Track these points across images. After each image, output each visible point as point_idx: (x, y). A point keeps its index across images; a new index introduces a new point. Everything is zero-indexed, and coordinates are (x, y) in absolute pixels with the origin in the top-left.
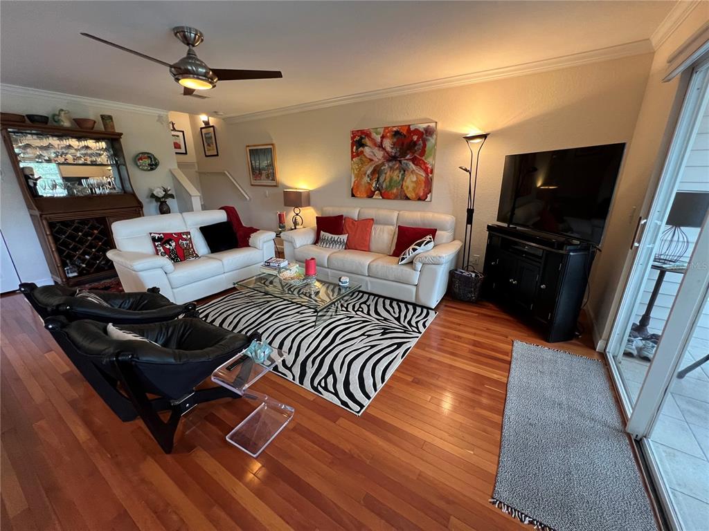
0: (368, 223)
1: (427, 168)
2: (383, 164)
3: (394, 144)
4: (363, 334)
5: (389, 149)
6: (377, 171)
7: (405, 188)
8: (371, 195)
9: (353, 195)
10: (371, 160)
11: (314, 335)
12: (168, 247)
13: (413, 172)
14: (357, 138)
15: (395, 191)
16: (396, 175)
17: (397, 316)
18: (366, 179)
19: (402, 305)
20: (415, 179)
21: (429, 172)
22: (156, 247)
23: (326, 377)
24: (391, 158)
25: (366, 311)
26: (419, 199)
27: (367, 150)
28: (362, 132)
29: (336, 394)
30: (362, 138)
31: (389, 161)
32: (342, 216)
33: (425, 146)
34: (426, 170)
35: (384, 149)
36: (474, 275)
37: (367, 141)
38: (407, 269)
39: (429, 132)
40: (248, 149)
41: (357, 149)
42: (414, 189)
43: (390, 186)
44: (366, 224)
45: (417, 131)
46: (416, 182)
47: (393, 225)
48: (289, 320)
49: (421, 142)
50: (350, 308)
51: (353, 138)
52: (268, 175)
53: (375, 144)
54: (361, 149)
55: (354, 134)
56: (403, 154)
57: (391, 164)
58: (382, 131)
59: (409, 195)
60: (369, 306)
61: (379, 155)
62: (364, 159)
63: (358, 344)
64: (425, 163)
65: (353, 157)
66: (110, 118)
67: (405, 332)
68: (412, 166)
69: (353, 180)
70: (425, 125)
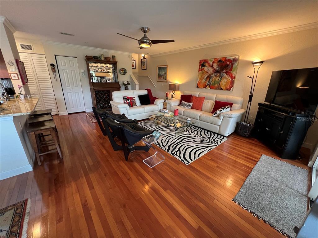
0: (202, 99)
1: (232, 76)
2: (212, 74)
3: (218, 66)
4: (193, 141)
5: (215, 68)
6: (209, 77)
7: (221, 85)
8: (205, 87)
9: (197, 87)
10: (207, 72)
11: (175, 138)
12: (128, 101)
13: (225, 78)
14: (202, 63)
15: (216, 86)
16: (218, 79)
17: (209, 137)
18: (204, 80)
19: (212, 134)
20: (226, 81)
21: (233, 78)
22: (124, 101)
23: (177, 152)
24: (216, 72)
25: (196, 133)
26: (227, 90)
27: (206, 68)
28: (204, 60)
29: (180, 157)
30: (204, 63)
31: (215, 73)
32: (191, 95)
33: (232, 66)
34: (232, 77)
35: (213, 68)
36: (248, 125)
37: (206, 64)
38: (217, 119)
39: (235, 60)
40: (158, 67)
41: (201, 68)
42: (225, 85)
43: (214, 84)
44: (201, 99)
45: (229, 60)
46: (226, 82)
47: (213, 100)
48: (166, 132)
49: (231, 65)
50: (190, 131)
51: (200, 63)
52: (164, 77)
53: (210, 66)
54: (203, 67)
55: (201, 61)
56: (222, 70)
57: (215, 74)
58: (213, 60)
59: (222, 88)
60: (198, 132)
61: (211, 70)
62: (204, 72)
63: (191, 144)
64: (231, 74)
65: (199, 71)
66: (115, 56)
67: (211, 143)
68: (225, 75)
69: (198, 80)
70: (233, 57)
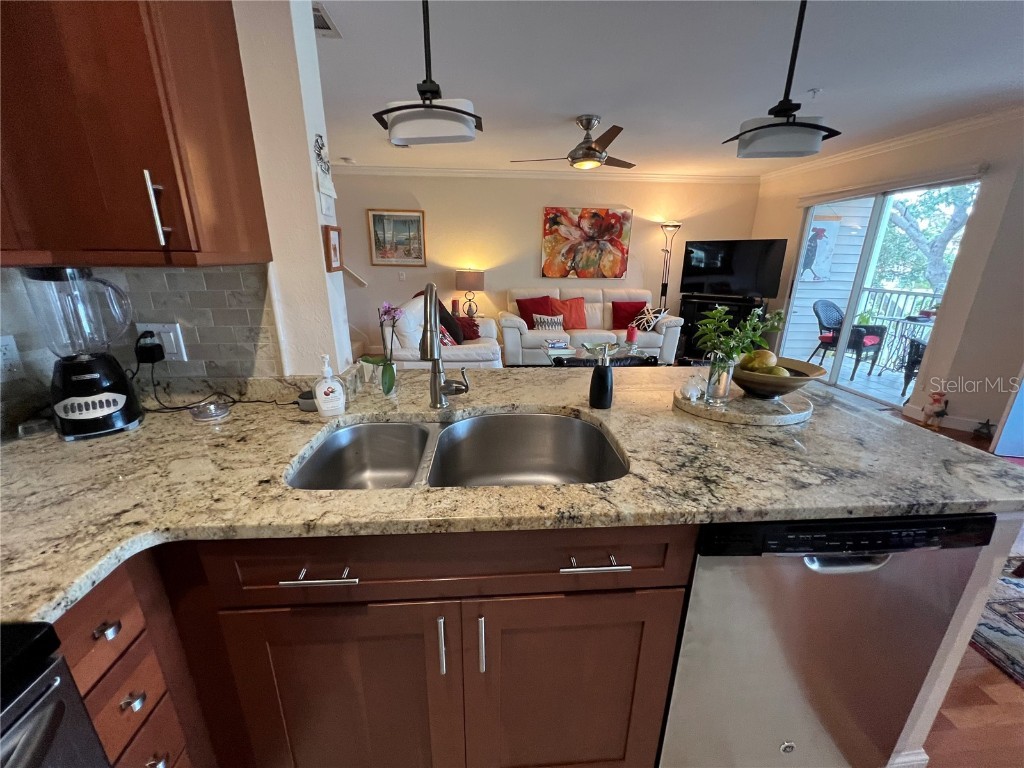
1: (623, 249)
2: (580, 244)
3: (592, 225)
5: (586, 229)
6: (573, 250)
7: (602, 267)
8: (565, 274)
10: (567, 239)
13: (610, 252)
14: (551, 216)
15: (592, 269)
16: (594, 255)
18: (560, 258)
20: (611, 258)
21: (624, 252)
26: (616, 277)
27: (562, 229)
28: (557, 210)
30: (557, 216)
31: (586, 240)
33: (622, 229)
34: (622, 251)
35: (581, 229)
37: (563, 219)
39: (625, 217)
40: (371, 214)
41: (550, 227)
42: (611, 268)
43: (587, 265)
44: (578, 302)
45: (614, 216)
46: (613, 261)
47: (597, 302)
49: (618, 225)
51: (546, 215)
52: (409, 251)
53: (572, 224)
54: (556, 227)
55: (547, 211)
56: (601, 235)
57: (588, 244)
58: (580, 211)
59: (605, 274)
61: (576, 234)
62: (558, 237)
64: (621, 244)
65: (545, 234)
68: (609, 246)
69: (544, 258)
70: (623, 211)
